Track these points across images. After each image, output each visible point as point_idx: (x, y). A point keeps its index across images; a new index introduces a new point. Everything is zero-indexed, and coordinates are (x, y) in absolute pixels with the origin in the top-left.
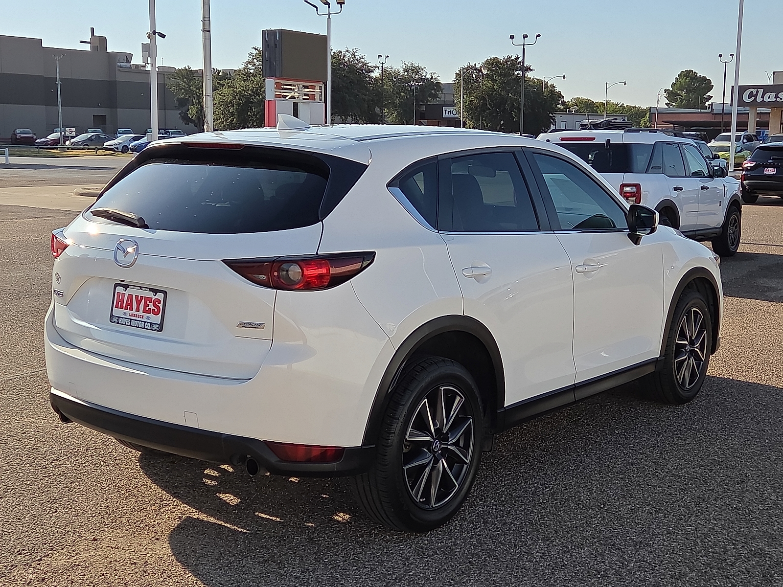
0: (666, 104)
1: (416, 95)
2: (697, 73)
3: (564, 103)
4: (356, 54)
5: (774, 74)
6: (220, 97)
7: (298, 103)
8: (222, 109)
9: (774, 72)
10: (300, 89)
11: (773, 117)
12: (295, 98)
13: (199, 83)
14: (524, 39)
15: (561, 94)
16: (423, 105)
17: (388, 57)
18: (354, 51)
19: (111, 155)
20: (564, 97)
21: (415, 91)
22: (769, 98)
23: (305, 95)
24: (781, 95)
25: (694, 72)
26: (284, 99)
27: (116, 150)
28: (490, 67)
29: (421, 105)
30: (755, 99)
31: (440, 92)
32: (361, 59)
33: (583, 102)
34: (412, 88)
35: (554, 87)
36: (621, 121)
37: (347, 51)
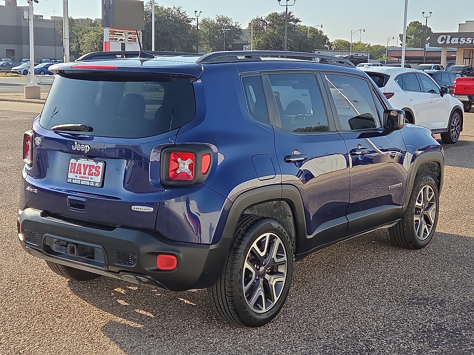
0: (400, 44)
1: (225, 37)
2: (421, 24)
3: (329, 43)
4: (180, 10)
5: (459, 25)
6: (88, 38)
7: (125, 43)
8: (89, 46)
9: (459, 24)
10: (126, 35)
11: (458, 54)
12: (123, 40)
13: (78, 28)
14: (287, 1)
15: (327, 38)
16: (230, 44)
17: (201, 12)
18: (179, 8)
19: (16, 76)
20: (329, 39)
21: (224, 35)
22: (454, 41)
23: (129, 38)
24: (462, 40)
25: (419, 22)
26: (116, 41)
27: (19, 73)
28: (271, 19)
29: (229, 44)
30: (446, 42)
31: (242, 35)
32: (183, 14)
33: (342, 42)
34: (223, 32)
35: (322, 32)
36: (361, 56)
37: (174, 8)
